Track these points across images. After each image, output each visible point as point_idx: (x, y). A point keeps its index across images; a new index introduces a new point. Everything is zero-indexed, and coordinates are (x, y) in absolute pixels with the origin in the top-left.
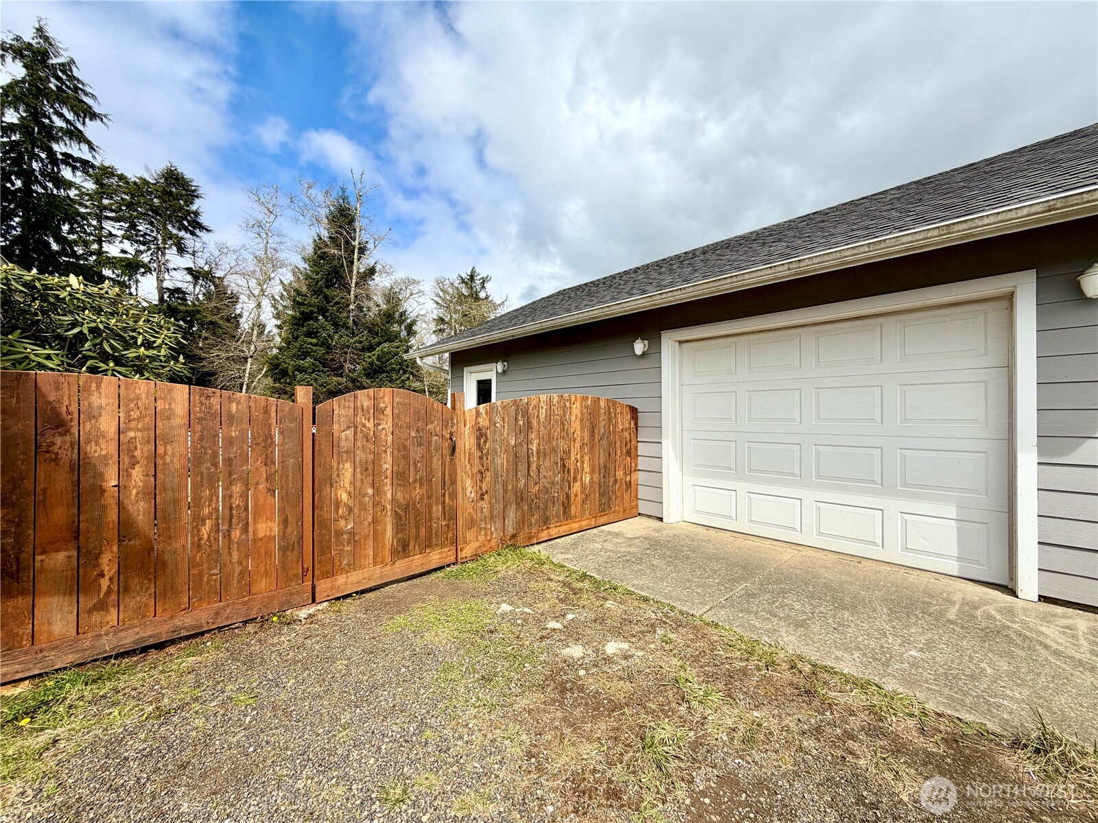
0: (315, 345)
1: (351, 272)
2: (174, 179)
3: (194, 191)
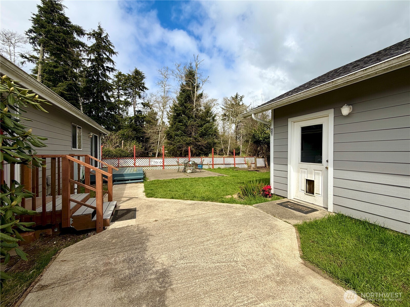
0: (181, 126)
1: (194, 96)
2: (137, 73)
3: (143, 76)
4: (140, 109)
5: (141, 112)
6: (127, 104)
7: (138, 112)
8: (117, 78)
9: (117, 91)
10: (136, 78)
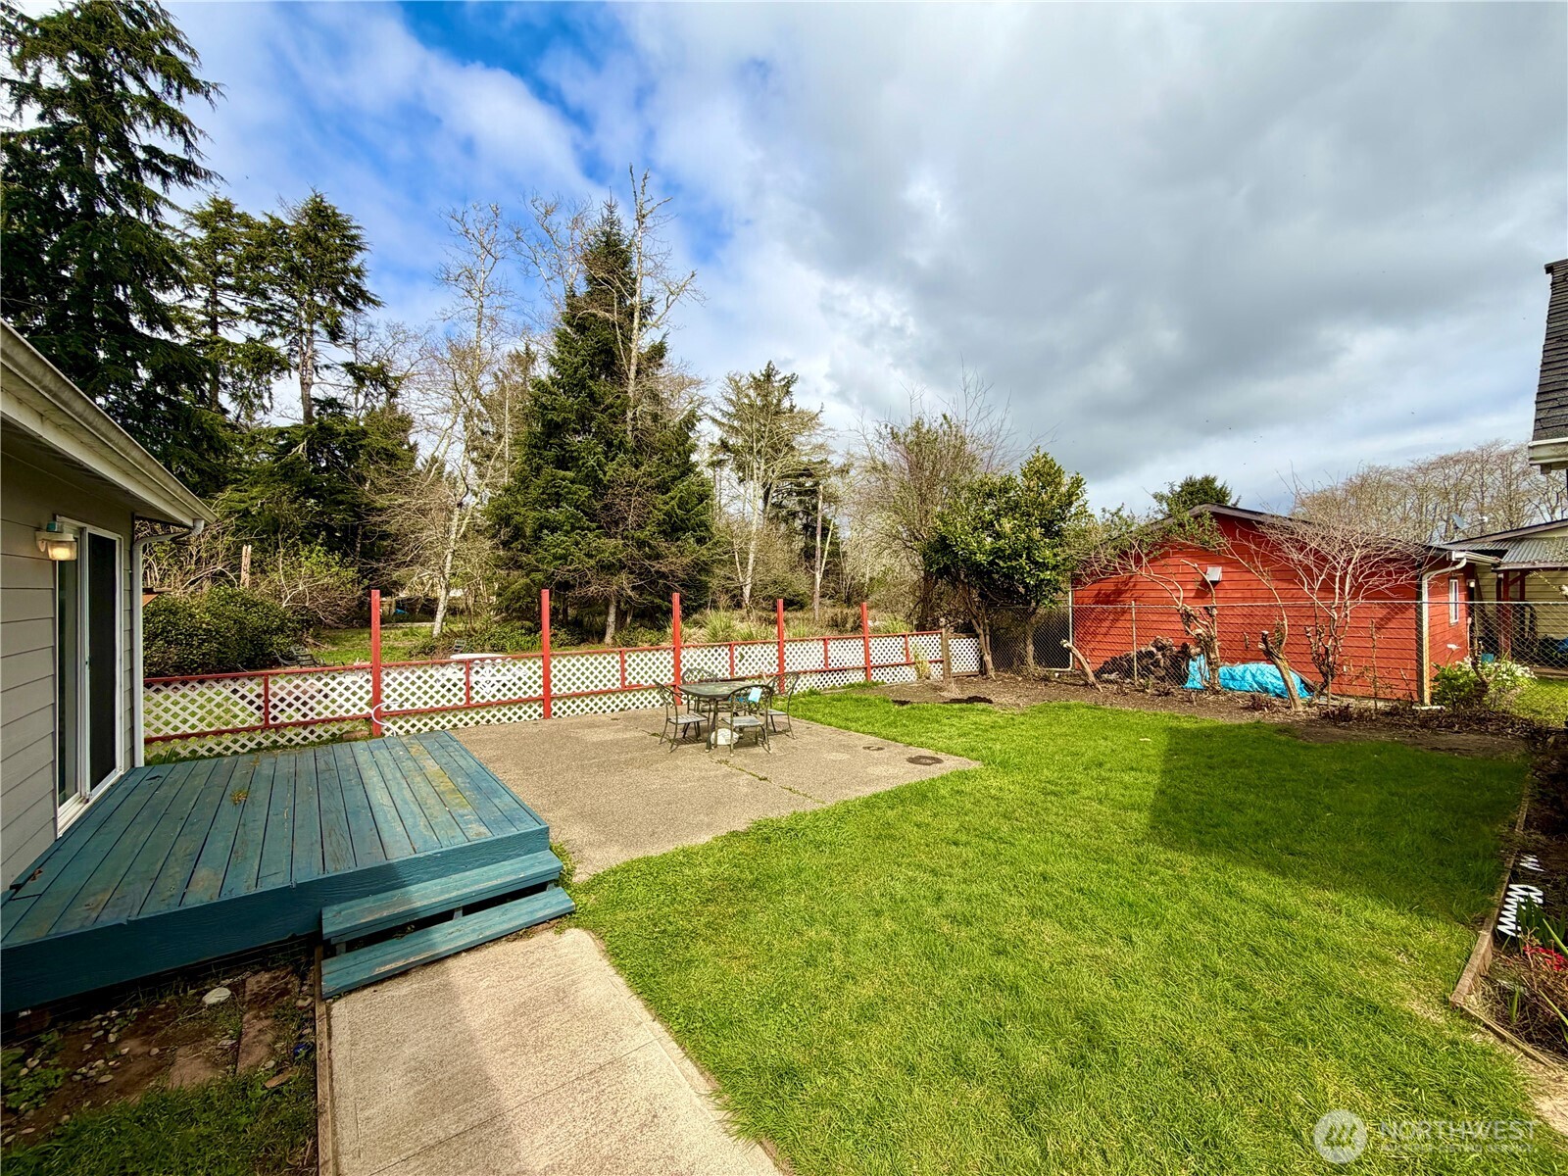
0: (571, 483)
1: (628, 352)
2: (321, 216)
3: (353, 238)
4: (333, 393)
5: (341, 407)
6: (264, 362)
7: (323, 408)
8: (204, 225)
9: (206, 294)
10: (316, 241)
